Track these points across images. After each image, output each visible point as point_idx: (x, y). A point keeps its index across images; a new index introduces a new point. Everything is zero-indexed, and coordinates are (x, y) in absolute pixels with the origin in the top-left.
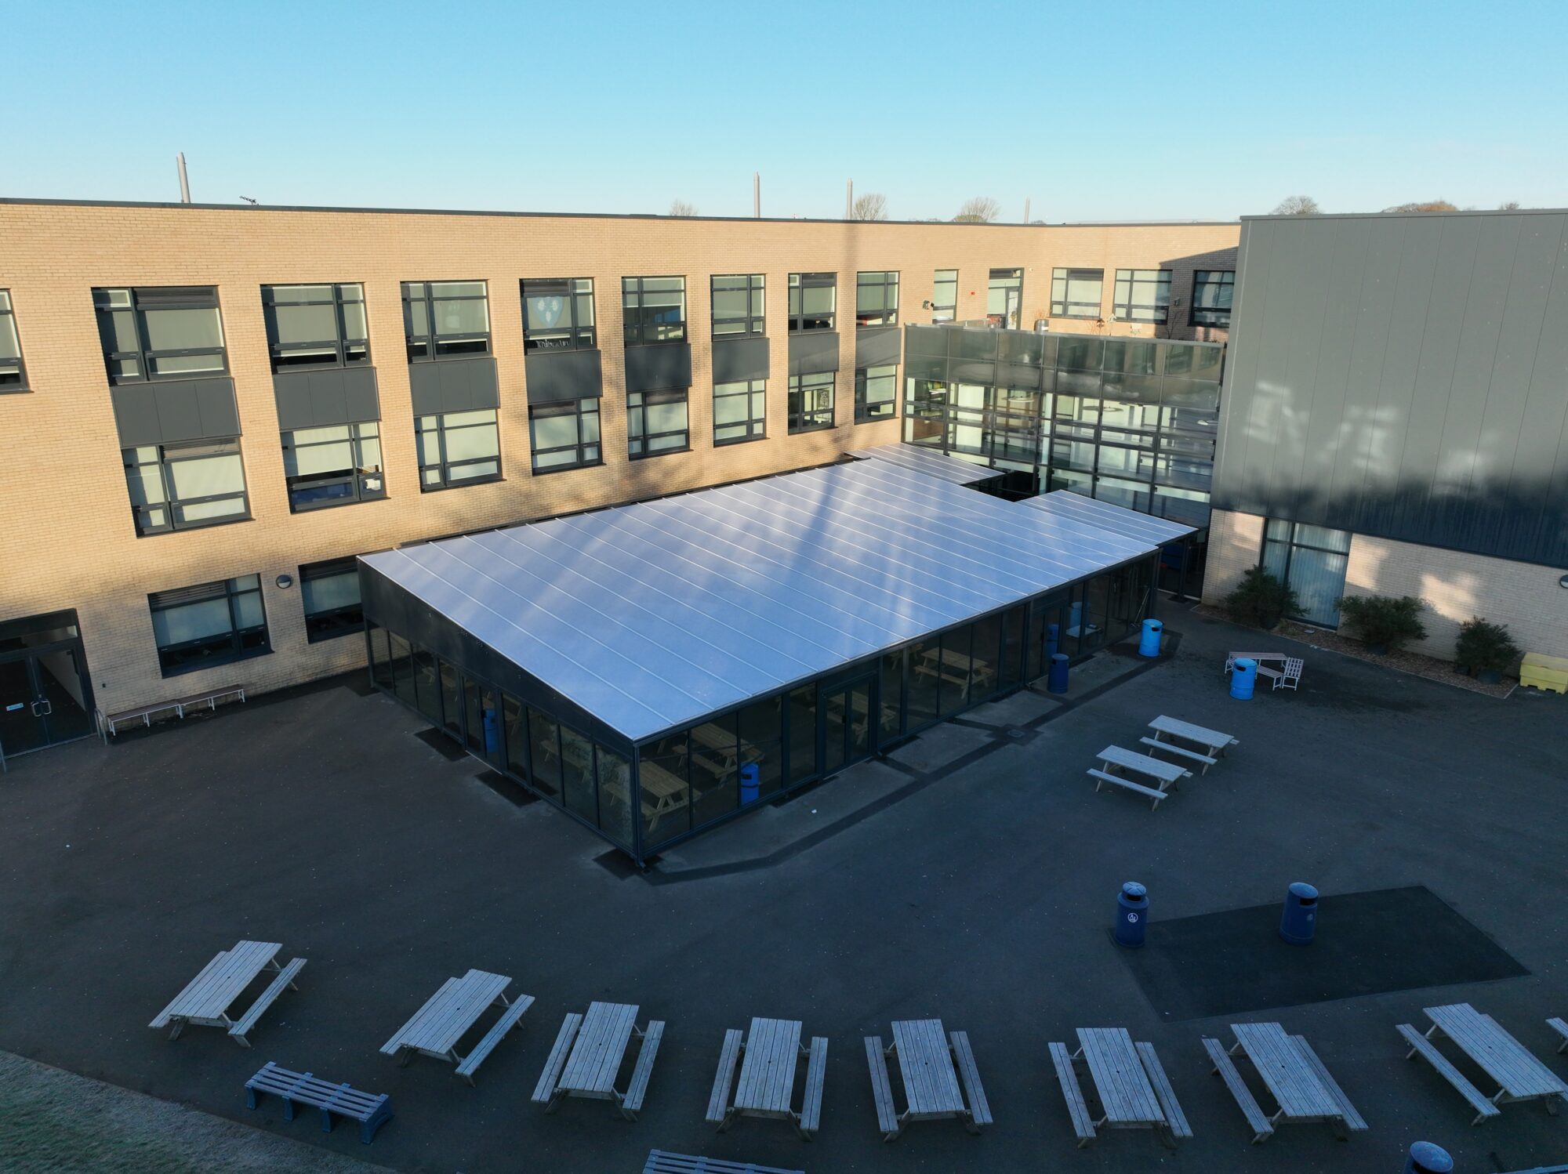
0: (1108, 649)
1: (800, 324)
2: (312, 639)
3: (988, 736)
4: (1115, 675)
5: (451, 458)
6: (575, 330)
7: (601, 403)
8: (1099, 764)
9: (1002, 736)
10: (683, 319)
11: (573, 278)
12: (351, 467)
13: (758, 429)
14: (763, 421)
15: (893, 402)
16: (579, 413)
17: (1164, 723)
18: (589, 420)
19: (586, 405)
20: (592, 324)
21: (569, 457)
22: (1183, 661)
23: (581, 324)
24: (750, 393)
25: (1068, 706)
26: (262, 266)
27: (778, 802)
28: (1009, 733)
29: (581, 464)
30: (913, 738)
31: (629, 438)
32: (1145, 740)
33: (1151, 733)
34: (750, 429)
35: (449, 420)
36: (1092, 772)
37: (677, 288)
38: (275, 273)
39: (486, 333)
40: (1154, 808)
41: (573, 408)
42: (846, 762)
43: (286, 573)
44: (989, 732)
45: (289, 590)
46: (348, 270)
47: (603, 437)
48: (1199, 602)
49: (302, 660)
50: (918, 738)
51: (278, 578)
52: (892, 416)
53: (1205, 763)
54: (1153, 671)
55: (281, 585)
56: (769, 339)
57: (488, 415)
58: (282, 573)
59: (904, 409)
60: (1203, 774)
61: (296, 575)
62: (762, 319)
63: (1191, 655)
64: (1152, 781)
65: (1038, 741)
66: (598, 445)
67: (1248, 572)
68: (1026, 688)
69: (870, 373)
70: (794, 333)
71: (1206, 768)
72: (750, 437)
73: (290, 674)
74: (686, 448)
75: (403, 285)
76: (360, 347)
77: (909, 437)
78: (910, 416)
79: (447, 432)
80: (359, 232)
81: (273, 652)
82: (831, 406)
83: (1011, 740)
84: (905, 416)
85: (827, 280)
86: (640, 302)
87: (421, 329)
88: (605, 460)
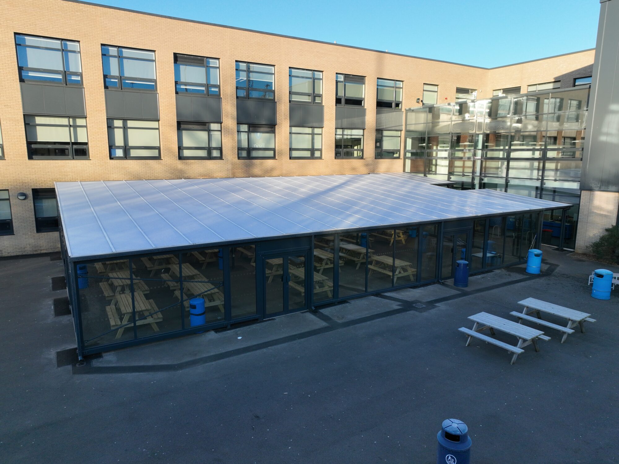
0: (504, 269)
1: (343, 101)
2: (39, 230)
3: (399, 305)
4: (504, 281)
5: (131, 144)
6: (208, 86)
7: (222, 127)
8: (470, 325)
9: (408, 306)
10: (273, 89)
11: (207, 57)
12: (69, 141)
13: (317, 154)
14: (320, 150)
15: (399, 151)
16: (209, 131)
17: (532, 303)
18: (216, 135)
19: (214, 126)
20: (219, 84)
21: (203, 153)
22: (557, 277)
23: (212, 82)
24: (313, 134)
25: (465, 294)
26: (15, 22)
27: (218, 329)
28: (414, 305)
29: (210, 157)
30: (343, 302)
31: (238, 148)
32: (514, 313)
33: (520, 309)
34: (313, 154)
35: (130, 124)
36: (463, 329)
37: (271, 72)
38: (24, 27)
39: (154, 79)
40: (512, 361)
41: (206, 127)
42: (286, 310)
43: (25, 192)
44: (400, 303)
45: (26, 201)
46: (69, 33)
47: (223, 144)
48: (574, 252)
49: (32, 241)
50: (347, 302)
51: (18, 194)
52: (399, 158)
53: (564, 333)
54: (533, 281)
55: (20, 197)
56: (324, 106)
57: (154, 124)
58: (21, 191)
59: (405, 154)
60: (562, 342)
61: (30, 193)
62: (320, 96)
63: (563, 275)
64: (513, 340)
65: (433, 311)
66: (220, 149)
67: (607, 230)
68: (439, 283)
69: (385, 133)
70: (339, 105)
71: (565, 337)
72: (312, 157)
73: (24, 248)
74: (274, 158)
75: (103, 47)
76: (78, 77)
77: (408, 169)
78: (408, 158)
79: (129, 130)
80: (76, 13)
81: (14, 234)
82: (362, 148)
83: (415, 309)
84: (405, 158)
85: (360, 79)
86: (248, 76)
87: (114, 71)
88: (223, 158)
